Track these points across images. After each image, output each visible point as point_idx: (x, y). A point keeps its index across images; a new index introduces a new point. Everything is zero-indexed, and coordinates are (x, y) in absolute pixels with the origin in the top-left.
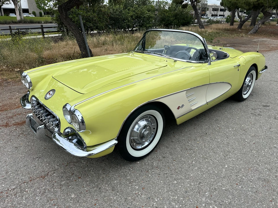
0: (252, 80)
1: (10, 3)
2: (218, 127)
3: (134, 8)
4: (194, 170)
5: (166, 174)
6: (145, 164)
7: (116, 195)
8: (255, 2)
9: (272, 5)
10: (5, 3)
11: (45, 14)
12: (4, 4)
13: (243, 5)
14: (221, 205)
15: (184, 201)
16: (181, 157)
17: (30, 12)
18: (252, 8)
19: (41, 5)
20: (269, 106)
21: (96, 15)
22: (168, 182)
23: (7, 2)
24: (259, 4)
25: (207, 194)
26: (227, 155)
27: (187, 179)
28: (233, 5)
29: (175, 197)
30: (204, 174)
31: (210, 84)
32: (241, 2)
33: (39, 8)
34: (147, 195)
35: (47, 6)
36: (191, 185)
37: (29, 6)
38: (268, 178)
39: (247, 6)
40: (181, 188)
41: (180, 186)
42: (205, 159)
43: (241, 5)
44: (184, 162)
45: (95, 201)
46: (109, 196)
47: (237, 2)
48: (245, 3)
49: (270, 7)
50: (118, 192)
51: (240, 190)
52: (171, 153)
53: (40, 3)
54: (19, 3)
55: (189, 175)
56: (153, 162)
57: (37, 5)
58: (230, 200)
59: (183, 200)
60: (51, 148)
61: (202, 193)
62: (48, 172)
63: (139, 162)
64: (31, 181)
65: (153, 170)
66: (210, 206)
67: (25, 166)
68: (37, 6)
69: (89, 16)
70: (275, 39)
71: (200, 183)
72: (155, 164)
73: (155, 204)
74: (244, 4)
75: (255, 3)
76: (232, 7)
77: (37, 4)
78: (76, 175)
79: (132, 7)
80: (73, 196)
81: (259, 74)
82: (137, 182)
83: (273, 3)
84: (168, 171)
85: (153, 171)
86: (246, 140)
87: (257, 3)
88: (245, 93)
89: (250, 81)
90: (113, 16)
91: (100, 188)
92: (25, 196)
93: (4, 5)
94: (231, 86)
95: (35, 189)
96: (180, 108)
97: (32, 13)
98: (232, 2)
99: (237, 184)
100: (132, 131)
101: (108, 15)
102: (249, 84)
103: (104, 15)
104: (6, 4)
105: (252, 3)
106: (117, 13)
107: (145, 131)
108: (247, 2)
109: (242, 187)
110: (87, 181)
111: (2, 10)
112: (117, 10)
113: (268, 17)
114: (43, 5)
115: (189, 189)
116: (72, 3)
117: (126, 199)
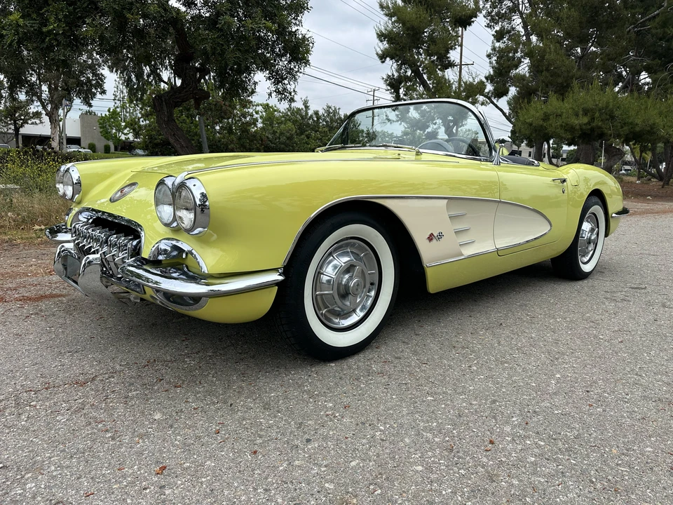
0: (598, 227)
1: (41, 122)
2: (528, 315)
3: (321, 132)
4: (476, 380)
5: (406, 384)
6: (350, 368)
7: (275, 417)
8: (585, 125)
9: (622, 133)
10: (30, 122)
11: (116, 149)
12: (27, 123)
13: (557, 130)
14: (555, 439)
15: (455, 431)
16: (441, 358)
17: (84, 143)
18: (579, 137)
19: (109, 131)
20: (645, 288)
21: (235, 139)
22: (411, 399)
23: (34, 121)
24: (592, 130)
25: (514, 419)
26: (557, 359)
27: (460, 394)
28: (536, 131)
29: (432, 423)
30: (502, 387)
31: (500, 202)
32: (553, 125)
33: (105, 137)
34: (358, 417)
35: (123, 133)
36: (471, 404)
37: (83, 132)
38: (667, 396)
39: (568, 134)
40: (445, 408)
41: (443, 406)
42: (502, 363)
43: (553, 130)
44: (449, 366)
45: (216, 426)
46: (256, 417)
47: (545, 124)
48: (561, 126)
49: (619, 136)
50: (278, 412)
51: (600, 415)
52: (415, 352)
53: (109, 126)
54: (61, 123)
55: (464, 387)
56: (371, 364)
57: (102, 130)
58: (578, 431)
59: (454, 429)
60: (108, 338)
61: (502, 417)
62: (96, 376)
63: (333, 365)
64: (47, 389)
65: (370, 378)
66: (524, 441)
67: (36, 364)
68: (101, 132)
69: (219, 141)
70: (638, 202)
71: (494, 402)
72: (374, 368)
73: (378, 434)
74: (561, 129)
75: (584, 127)
76: (534, 135)
77: (101, 128)
78: (169, 382)
79: (316, 132)
80: (158, 416)
81: (611, 220)
82: (331, 396)
83: (622, 127)
84: (410, 380)
85: (371, 380)
86: (601, 337)
87: (589, 127)
88: (585, 260)
89: (592, 230)
90: (272, 145)
91: (231, 405)
92: (27, 414)
93: (26, 125)
94: (551, 226)
95: (55, 404)
96: (434, 241)
97: (87, 147)
98: (534, 125)
99: (590, 406)
100: (319, 272)
101: (262, 141)
102: (590, 237)
103: (252, 141)
104: (32, 123)
105: (578, 127)
106: (283, 139)
107: (351, 278)
108: (567, 124)
109: (604, 411)
110: (198, 393)
111: (20, 137)
112: (282, 133)
113: (615, 157)
114: (114, 131)
115: (466, 411)
116: (186, 92)
117: (300, 424)
